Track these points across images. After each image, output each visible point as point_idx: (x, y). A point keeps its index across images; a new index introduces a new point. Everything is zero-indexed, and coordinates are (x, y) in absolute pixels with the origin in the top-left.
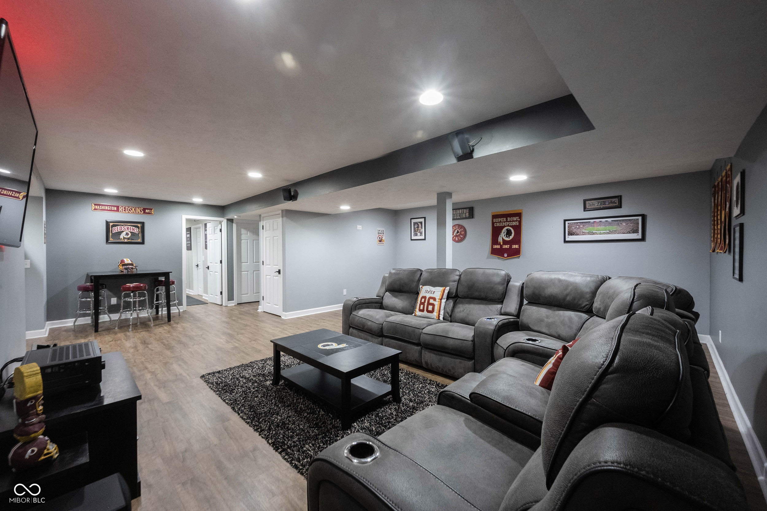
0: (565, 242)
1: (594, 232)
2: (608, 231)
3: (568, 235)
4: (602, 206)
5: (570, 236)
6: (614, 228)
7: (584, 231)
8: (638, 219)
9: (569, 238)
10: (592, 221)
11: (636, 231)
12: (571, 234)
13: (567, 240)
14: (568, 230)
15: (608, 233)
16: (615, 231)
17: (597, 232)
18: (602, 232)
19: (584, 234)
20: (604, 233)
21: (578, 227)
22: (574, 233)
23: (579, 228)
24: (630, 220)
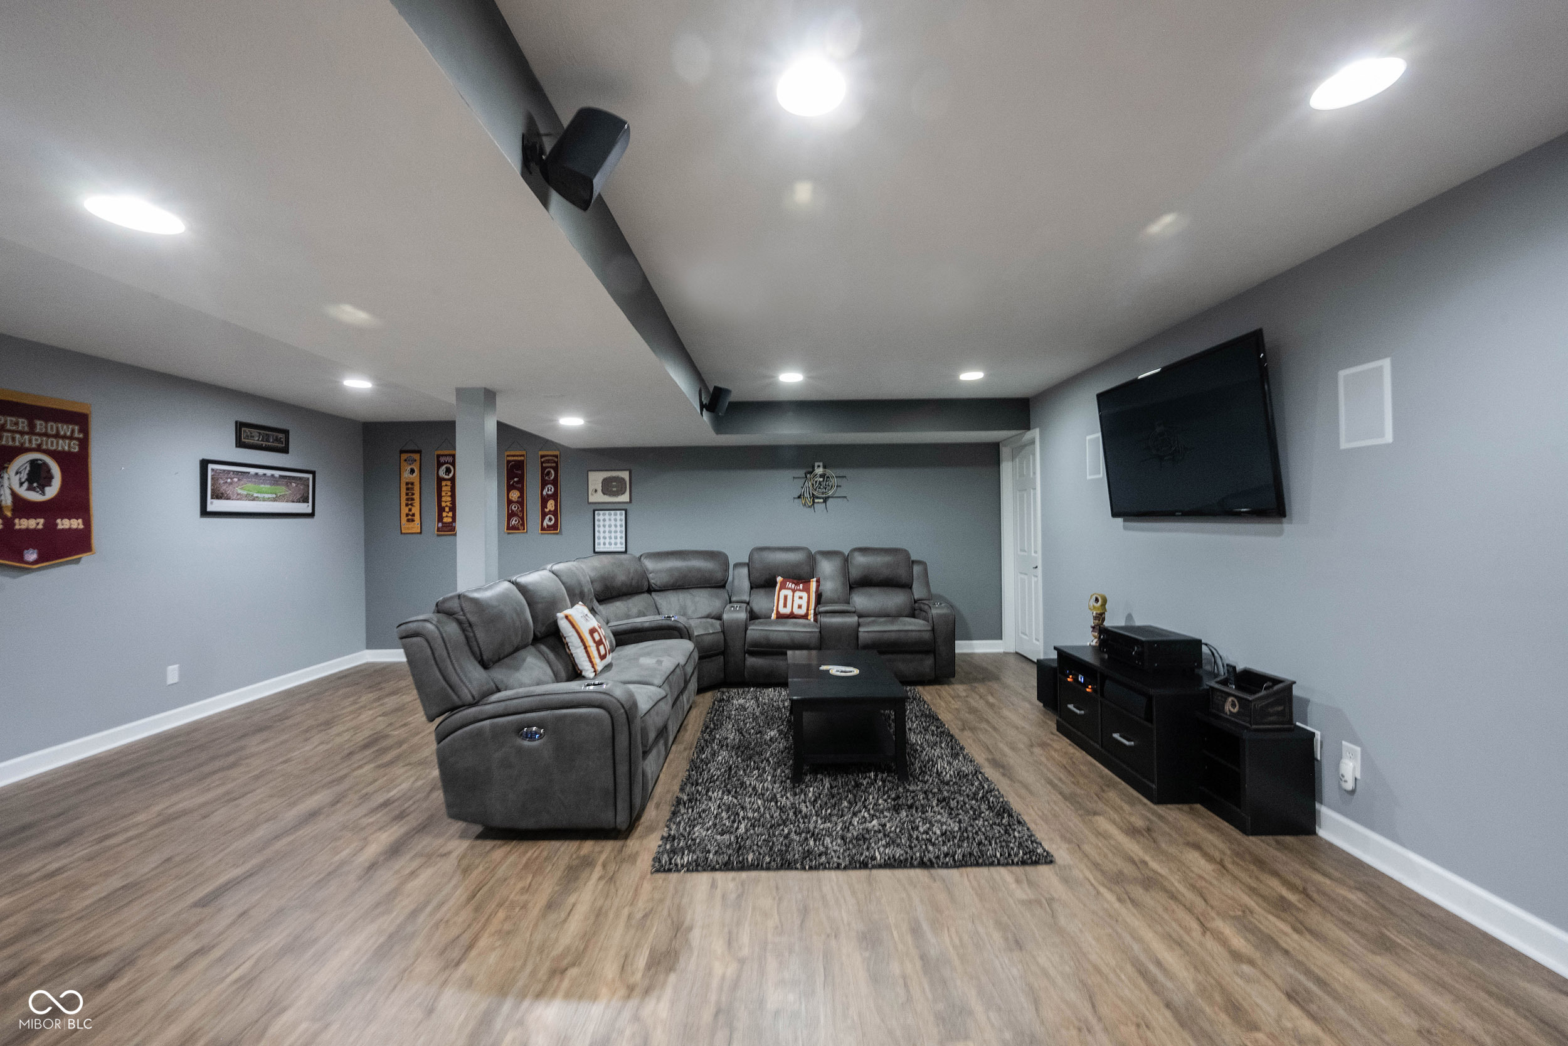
0: (205, 513)
1: (255, 495)
2: (274, 496)
3: (212, 498)
4: (264, 444)
5: (216, 501)
6: (282, 490)
7: (240, 491)
8: (308, 479)
9: (214, 505)
10: (253, 471)
11: (306, 500)
12: (218, 496)
13: (210, 508)
14: (212, 485)
15: (274, 500)
16: (283, 496)
17: (259, 495)
18: (267, 496)
19: (240, 497)
20: (269, 500)
21: (229, 480)
22: (222, 494)
23: (231, 483)
24: (300, 478)
